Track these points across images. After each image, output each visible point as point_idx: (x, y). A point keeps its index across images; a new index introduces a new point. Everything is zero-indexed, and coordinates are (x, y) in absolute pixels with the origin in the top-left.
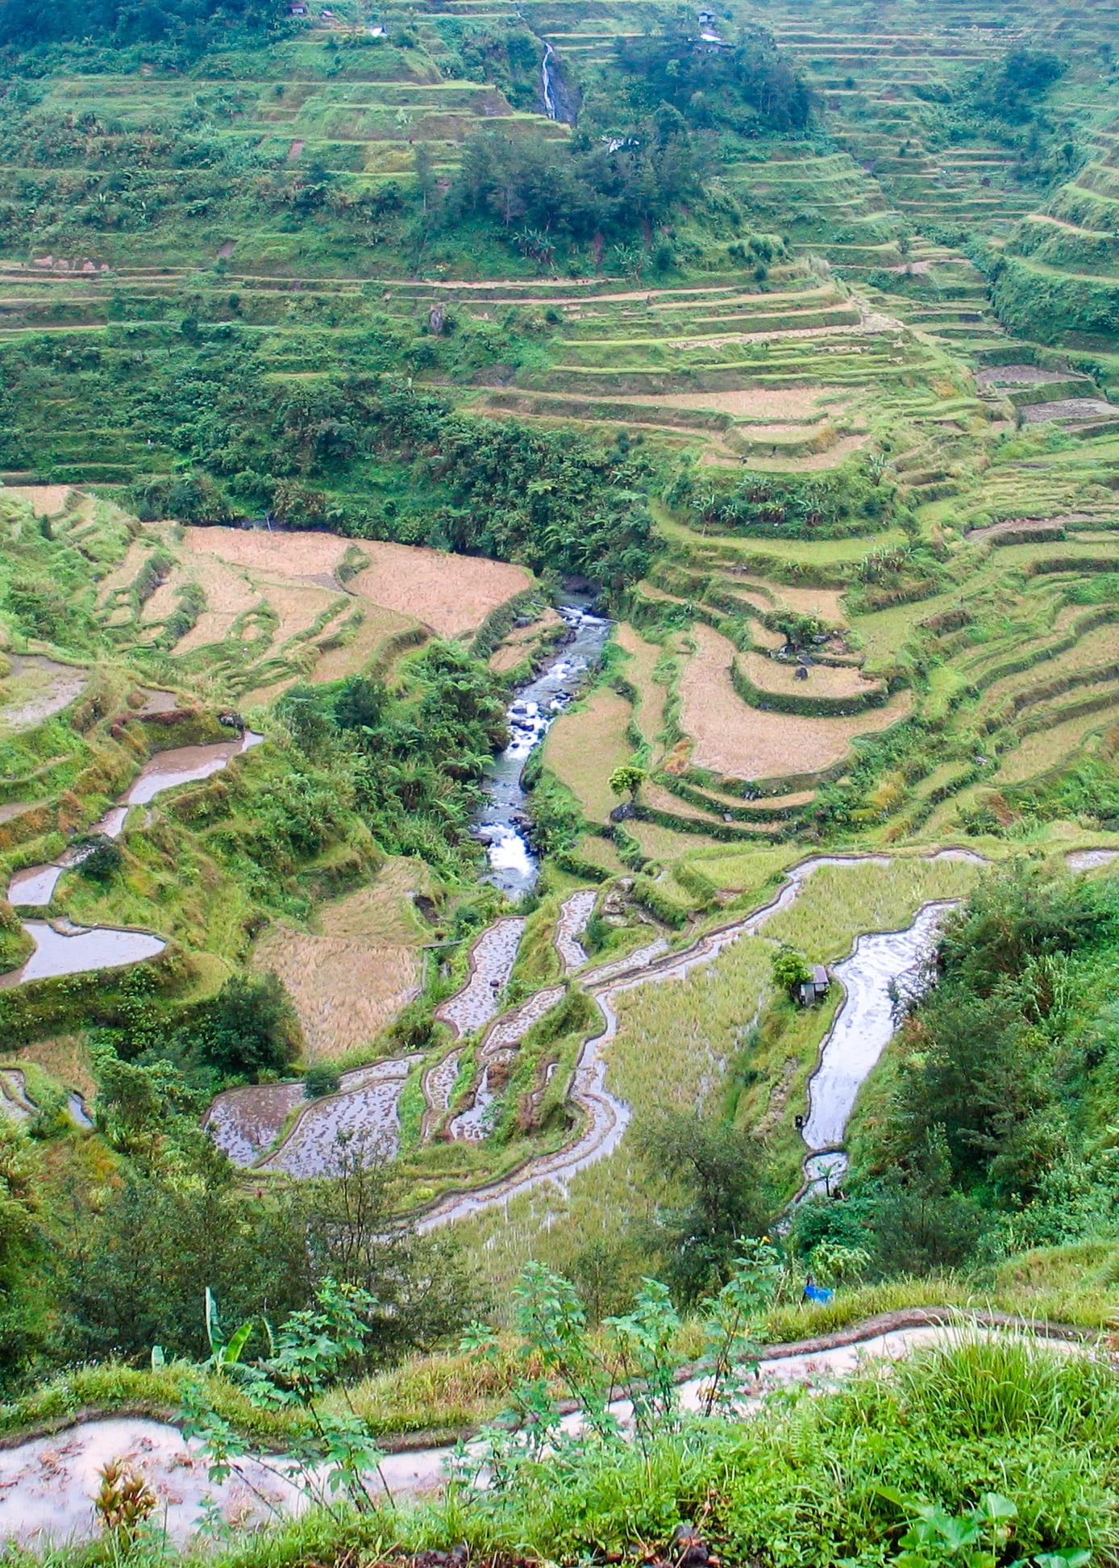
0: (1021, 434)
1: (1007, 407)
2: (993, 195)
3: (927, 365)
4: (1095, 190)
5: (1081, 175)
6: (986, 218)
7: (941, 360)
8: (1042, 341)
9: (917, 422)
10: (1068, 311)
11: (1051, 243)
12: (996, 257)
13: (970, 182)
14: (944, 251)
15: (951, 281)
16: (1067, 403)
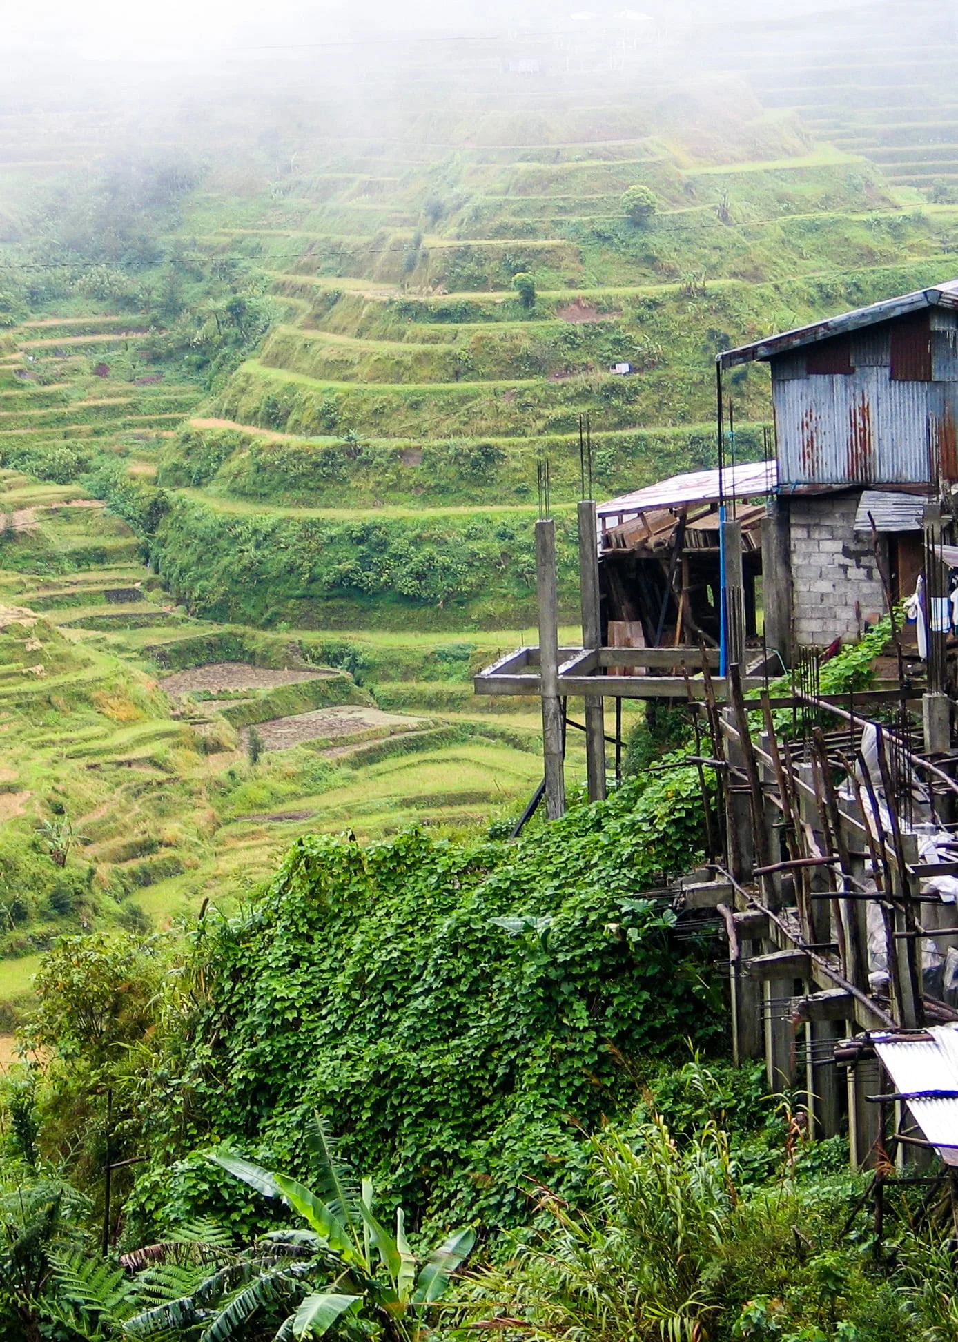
0: (260, 770)
1: (223, 730)
2: (114, 391)
3: (87, 674)
4: (298, 370)
5: (269, 347)
6: (113, 430)
7: (104, 665)
8: (251, 621)
9: (90, 767)
10: (291, 569)
11: (240, 459)
12: (148, 491)
13: (76, 371)
14: (53, 490)
15: (74, 538)
16: (315, 715)
